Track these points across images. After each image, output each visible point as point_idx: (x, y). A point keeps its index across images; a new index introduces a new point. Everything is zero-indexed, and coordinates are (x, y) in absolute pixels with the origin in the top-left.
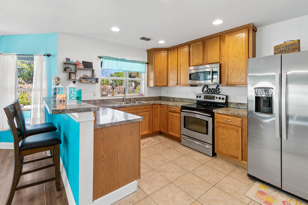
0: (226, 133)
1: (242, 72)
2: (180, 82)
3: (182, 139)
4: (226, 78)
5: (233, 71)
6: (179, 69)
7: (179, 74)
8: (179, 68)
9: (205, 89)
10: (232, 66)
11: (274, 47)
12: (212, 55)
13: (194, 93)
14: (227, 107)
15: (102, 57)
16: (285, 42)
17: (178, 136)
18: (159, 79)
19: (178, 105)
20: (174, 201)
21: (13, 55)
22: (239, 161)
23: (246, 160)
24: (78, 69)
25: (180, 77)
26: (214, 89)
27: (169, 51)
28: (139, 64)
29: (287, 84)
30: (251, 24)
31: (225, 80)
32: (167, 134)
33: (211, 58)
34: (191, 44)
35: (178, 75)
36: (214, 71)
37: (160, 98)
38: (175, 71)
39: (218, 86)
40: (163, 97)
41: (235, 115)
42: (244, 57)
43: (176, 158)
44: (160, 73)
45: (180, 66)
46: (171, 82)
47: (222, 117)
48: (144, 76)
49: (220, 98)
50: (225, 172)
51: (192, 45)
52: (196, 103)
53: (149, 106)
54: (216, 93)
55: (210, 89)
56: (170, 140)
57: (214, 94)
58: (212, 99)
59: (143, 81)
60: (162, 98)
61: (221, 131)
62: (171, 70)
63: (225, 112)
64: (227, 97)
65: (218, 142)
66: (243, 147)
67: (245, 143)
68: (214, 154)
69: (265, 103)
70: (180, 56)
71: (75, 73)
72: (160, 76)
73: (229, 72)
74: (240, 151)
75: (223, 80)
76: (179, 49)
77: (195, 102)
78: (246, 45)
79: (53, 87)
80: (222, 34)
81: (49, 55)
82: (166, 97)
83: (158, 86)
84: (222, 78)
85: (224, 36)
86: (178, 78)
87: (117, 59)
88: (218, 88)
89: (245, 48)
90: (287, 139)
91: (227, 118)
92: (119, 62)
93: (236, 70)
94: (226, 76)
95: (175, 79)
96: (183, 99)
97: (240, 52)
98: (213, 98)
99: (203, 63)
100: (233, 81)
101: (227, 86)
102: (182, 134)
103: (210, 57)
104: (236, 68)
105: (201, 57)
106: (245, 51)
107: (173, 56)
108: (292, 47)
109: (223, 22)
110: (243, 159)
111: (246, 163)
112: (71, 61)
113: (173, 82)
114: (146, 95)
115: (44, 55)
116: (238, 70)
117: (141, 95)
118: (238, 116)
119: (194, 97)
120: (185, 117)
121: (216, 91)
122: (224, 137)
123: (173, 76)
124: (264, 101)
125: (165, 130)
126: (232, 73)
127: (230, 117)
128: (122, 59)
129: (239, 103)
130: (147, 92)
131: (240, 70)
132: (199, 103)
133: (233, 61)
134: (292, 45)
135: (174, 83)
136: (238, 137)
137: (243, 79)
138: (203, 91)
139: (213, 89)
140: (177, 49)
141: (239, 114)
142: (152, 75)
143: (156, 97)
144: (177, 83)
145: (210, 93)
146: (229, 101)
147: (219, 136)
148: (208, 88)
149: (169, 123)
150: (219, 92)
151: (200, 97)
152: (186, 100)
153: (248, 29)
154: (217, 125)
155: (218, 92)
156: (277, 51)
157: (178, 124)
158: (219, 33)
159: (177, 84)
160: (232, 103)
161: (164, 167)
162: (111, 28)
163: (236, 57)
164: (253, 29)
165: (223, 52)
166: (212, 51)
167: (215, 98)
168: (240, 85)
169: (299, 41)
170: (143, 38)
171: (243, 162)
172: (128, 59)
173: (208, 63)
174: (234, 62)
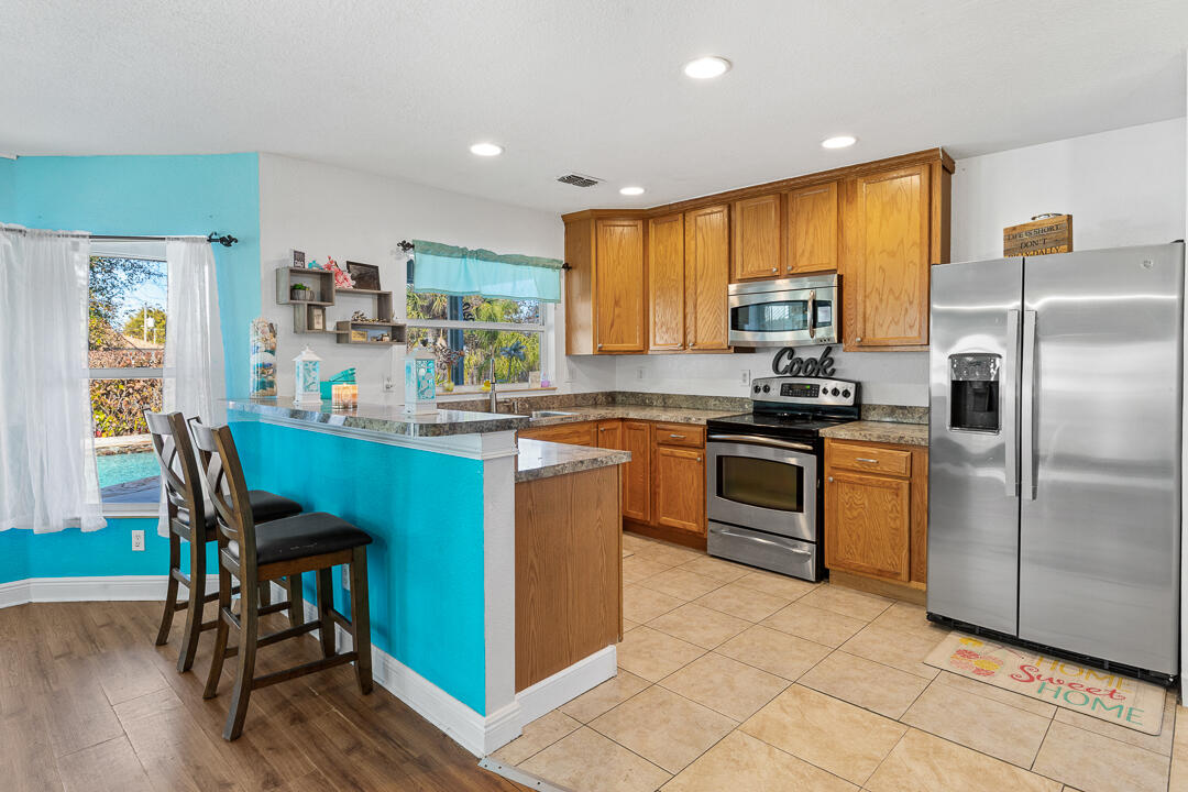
0: (859, 502)
1: (911, 303)
2: (696, 337)
3: (710, 536)
4: (860, 325)
5: (881, 300)
6: (690, 291)
7: (690, 309)
8: (692, 286)
9: (785, 362)
10: (877, 285)
11: (1006, 230)
12: (813, 246)
13: (745, 375)
14: (859, 419)
15: (413, 246)
16: (1034, 218)
17: (693, 526)
18: (612, 325)
19: (693, 421)
20: (732, 688)
21: (75, 239)
22: (902, 583)
23: (923, 578)
24: (337, 291)
25: (696, 318)
26: (816, 363)
27: (651, 221)
28: (539, 270)
29: (1036, 341)
30: (938, 149)
31: (854, 328)
32: (652, 523)
33: (807, 254)
34: (735, 201)
35: (687, 311)
36: (818, 299)
37: (612, 399)
38: (675, 298)
39: (829, 350)
40: (624, 393)
41: (889, 443)
42: (916, 255)
43: (701, 593)
44: (617, 303)
45: (696, 279)
46: (657, 339)
47: (848, 451)
48: (554, 315)
49: (835, 392)
50: (860, 618)
51: (738, 205)
52: (752, 410)
53: (586, 427)
54: (821, 375)
55: (802, 362)
56: (662, 546)
57: (817, 377)
58: (811, 396)
59: (552, 336)
60: (620, 398)
61: (847, 498)
62: (658, 293)
63: (857, 436)
64: (859, 386)
65: (834, 533)
66: (914, 539)
67: (919, 524)
68: (822, 575)
69: (978, 399)
70: (693, 242)
71: (323, 308)
72: (619, 316)
73: (868, 304)
74: (905, 553)
75: (847, 330)
76: (691, 217)
77: (749, 408)
78: (921, 216)
79: (256, 359)
80: (846, 175)
81: (227, 241)
82: (633, 394)
83: (610, 353)
84: (847, 322)
85: (854, 183)
86: (688, 321)
87: (464, 253)
88: (831, 356)
89: (921, 227)
90: (1034, 498)
91: (865, 455)
92: (472, 263)
93: (891, 297)
94: (860, 318)
95: (674, 325)
96: (702, 398)
97: (902, 241)
98: (813, 391)
99: (780, 269)
100: (880, 335)
101: (862, 349)
102: (710, 520)
103: (803, 251)
104: (891, 290)
105: (772, 249)
106: (921, 238)
107: (667, 240)
108: (1053, 235)
109: (856, 142)
110: (913, 576)
111: (921, 586)
112: (308, 260)
113: (666, 337)
114: (564, 389)
115: (210, 240)
116: (897, 298)
117: (545, 386)
118: (898, 445)
119: (746, 392)
120: (720, 458)
121: (824, 367)
122: (855, 513)
123: (668, 317)
124: (976, 393)
125: (644, 510)
126: (877, 308)
127: (874, 450)
128: (481, 251)
129: (897, 407)
130: (566, 375)
131: (904, 298)
132: (762, 410)
133: (880, 267)
134: (1051, 229)
135: (670, 341)
136: (899, 508)
137: (911, 327)
138: (776, 368)
139: (812, 361)
140: (681, 215)
141: (902, 438)
142: (585, 312)
143: (597, 394)
144: (681, 340)
145: (801, 374)
146: (865, 401)
147: (840, 513)
148: (795, 357)
149: (659, 486)
150: (834, 370)
151: (767, 389)
152: (712, 402)
153: (931, 167)
154: (831, 479)
155: (829, 370)
156: (1012, 245)
157: (695, 485)
158: (837, 170)
159: (684, 345)
160: (874, 407)
161: (673, 617)
162: (471, 144)
163: (892, 254)
164: (943, 167)
165: (851, 234)
166: (811, 230)
167: (821, 392)
168: (903, 349)
169: (1070, 218)
170: (572, 180)
171: (914, 584)
172: (499, 252)
173: (799, 271)
174: (883, 271)
